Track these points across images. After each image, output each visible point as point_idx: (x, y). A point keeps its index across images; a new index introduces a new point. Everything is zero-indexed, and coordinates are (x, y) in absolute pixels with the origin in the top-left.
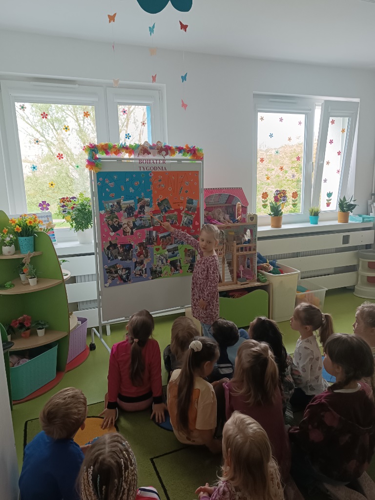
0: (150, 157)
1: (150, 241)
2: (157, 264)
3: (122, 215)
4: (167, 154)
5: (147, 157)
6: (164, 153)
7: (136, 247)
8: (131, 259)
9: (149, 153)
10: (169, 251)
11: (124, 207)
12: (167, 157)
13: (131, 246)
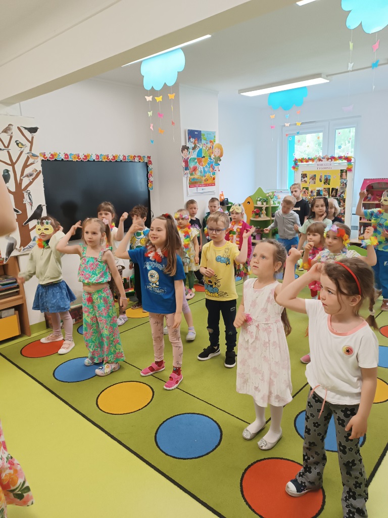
4: (332, 160)
5: (321, 162)
6: (330, 160)
9: (322, 161)
12: (332, 162)
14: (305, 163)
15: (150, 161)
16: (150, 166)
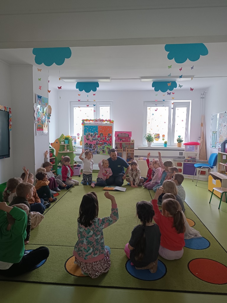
0: (98, 122)
1: (97, 144)
2: (98, 150)
3: (90, 136)
7: (93, 145)
8: (91, 148)
10: (102, 147)
11: (90, 134)
12: (102, 122)
13: (92, 145)
14: (88, 122)
15: (10, 111)
16: (10, 115)
